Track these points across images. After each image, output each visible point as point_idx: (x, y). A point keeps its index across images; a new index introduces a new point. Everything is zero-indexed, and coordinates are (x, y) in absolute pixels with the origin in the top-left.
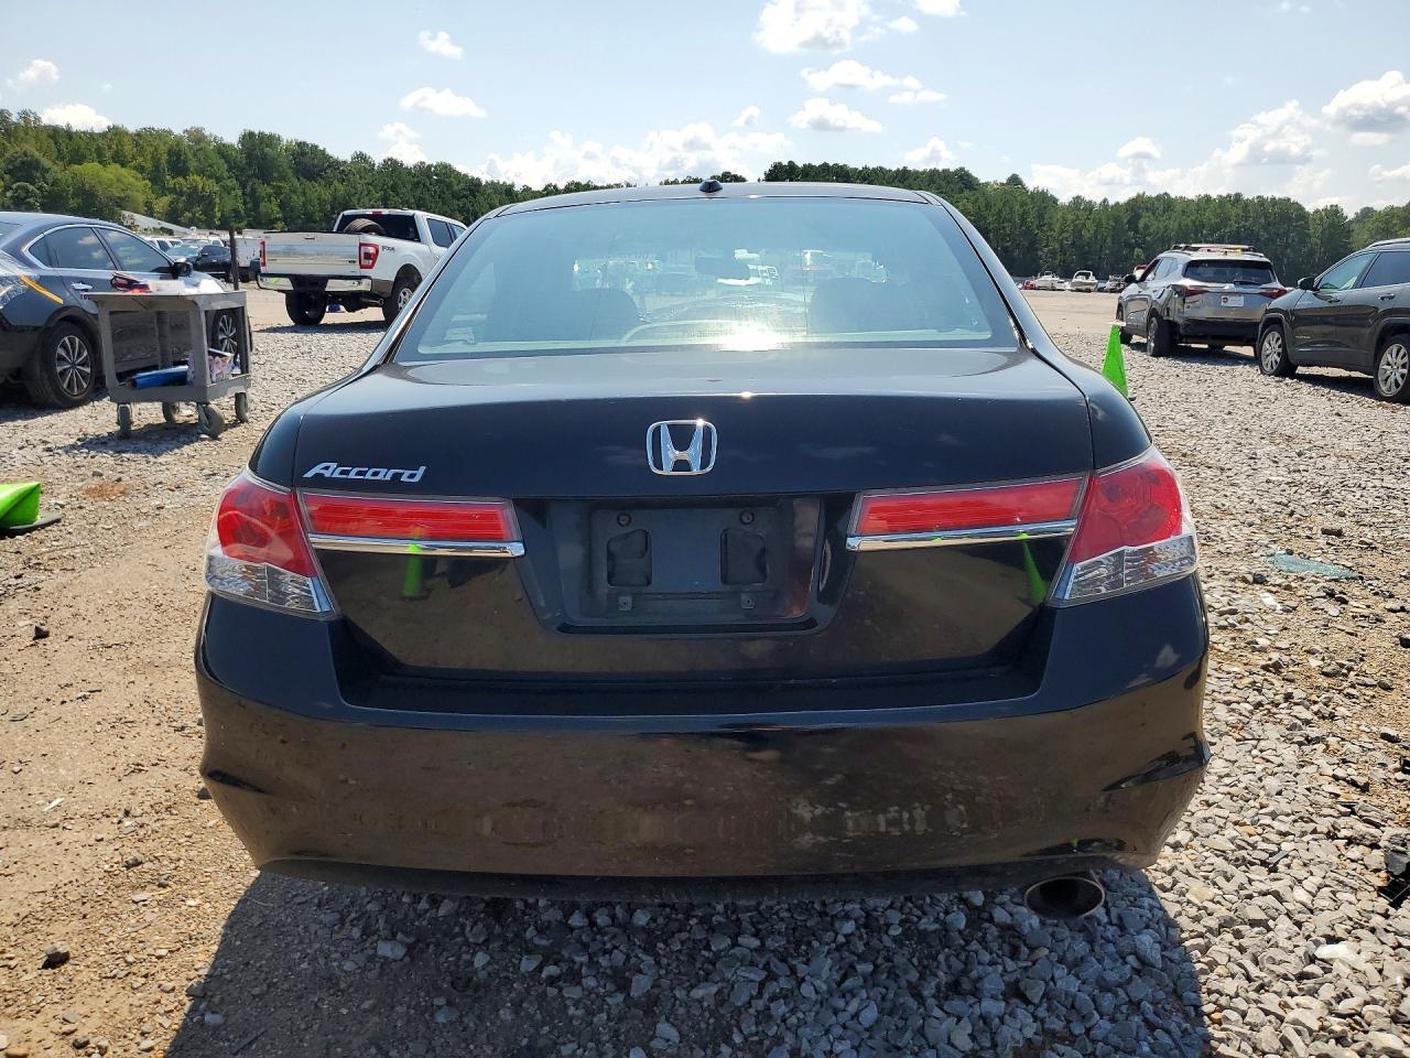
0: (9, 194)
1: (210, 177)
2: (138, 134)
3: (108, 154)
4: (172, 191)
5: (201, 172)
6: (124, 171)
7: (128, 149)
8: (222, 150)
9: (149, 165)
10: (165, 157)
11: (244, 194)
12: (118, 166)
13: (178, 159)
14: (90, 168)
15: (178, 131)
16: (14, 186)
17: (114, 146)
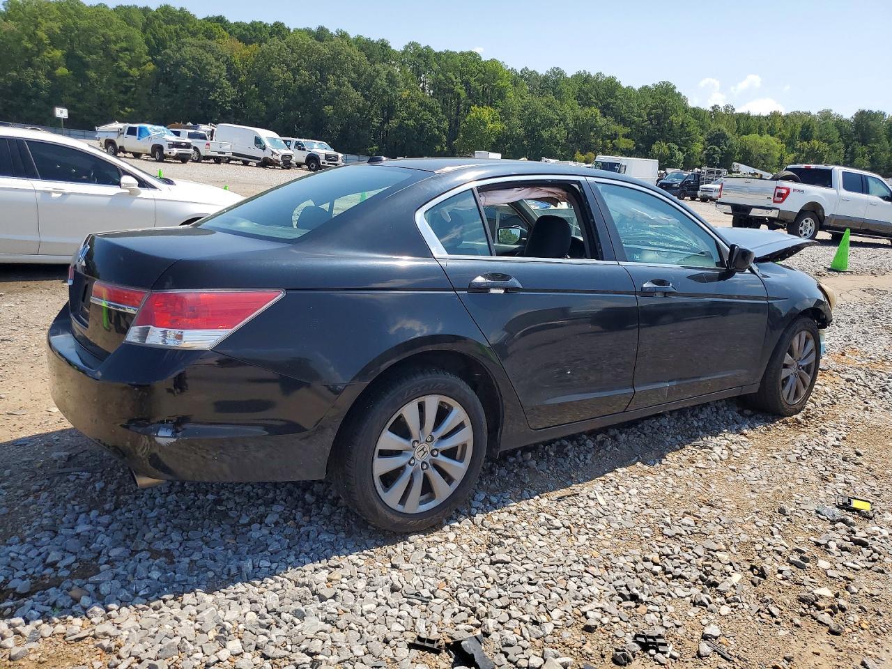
0: (705, 152)
1: (824, 141)
2: (787, 116)
3: (766, 129)
4: (799, 150)
5: (820, 138)
6: (771, 138)
7: (779, 125)
8: (839, 124)
9: (788, 135)
10: (799, 129)
11: (846, 152)
12: (769, 135)
13: (807, 130)
14: (754, 137)
15: (814, 112)
16: (709, 147)
17: (770, 124)
